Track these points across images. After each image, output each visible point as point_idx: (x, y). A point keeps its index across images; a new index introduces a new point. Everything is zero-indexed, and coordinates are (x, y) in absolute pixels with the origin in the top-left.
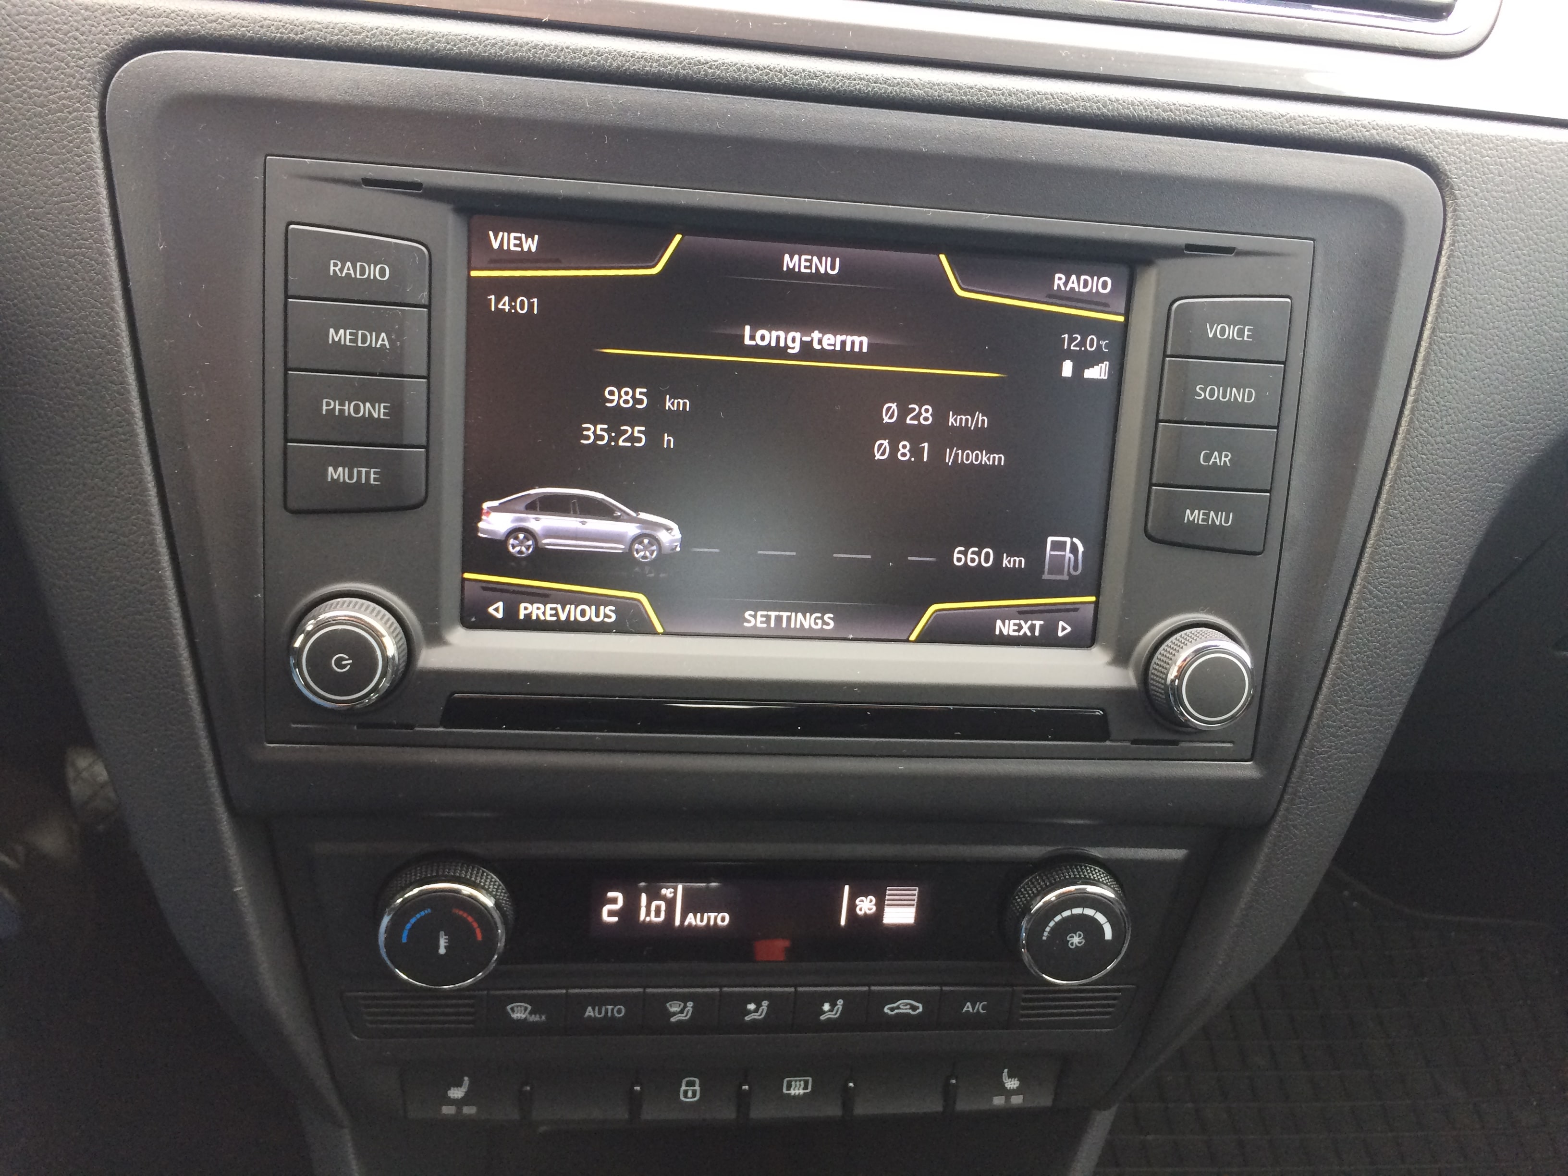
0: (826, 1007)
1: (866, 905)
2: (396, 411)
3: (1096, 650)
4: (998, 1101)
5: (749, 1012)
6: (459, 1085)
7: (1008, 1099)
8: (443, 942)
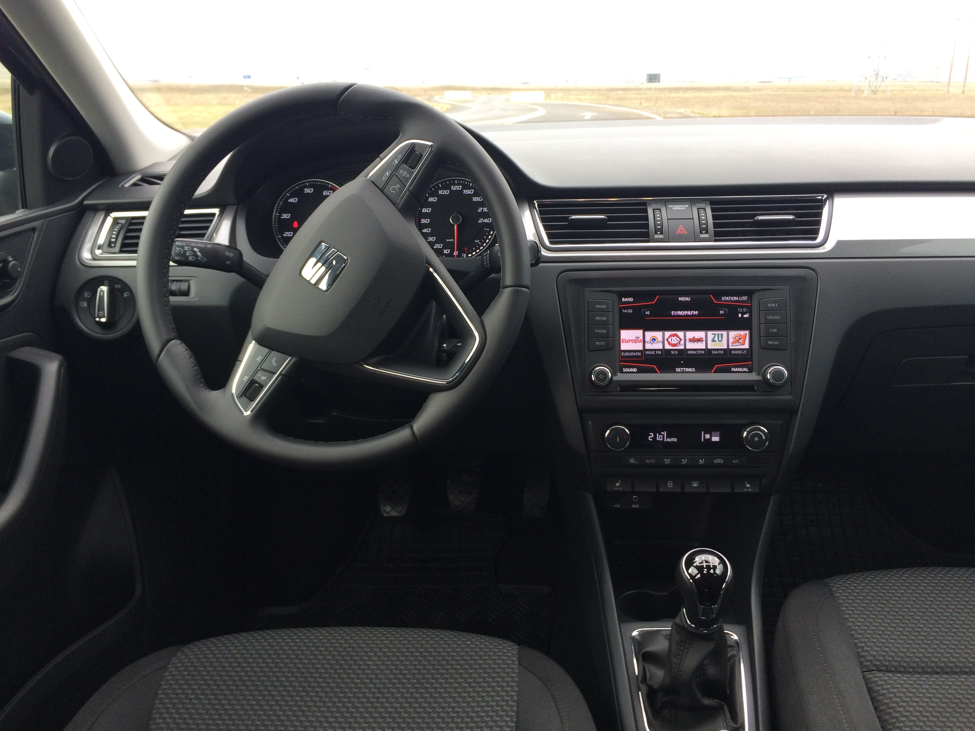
0: (700, 461)
1: (708, 436)
2: (608, 331)
3: (753, 373)
4: (745, 490)
5: (683, 462)
6: (618, 482)
7: (748, 489)
8: (618, 439)
